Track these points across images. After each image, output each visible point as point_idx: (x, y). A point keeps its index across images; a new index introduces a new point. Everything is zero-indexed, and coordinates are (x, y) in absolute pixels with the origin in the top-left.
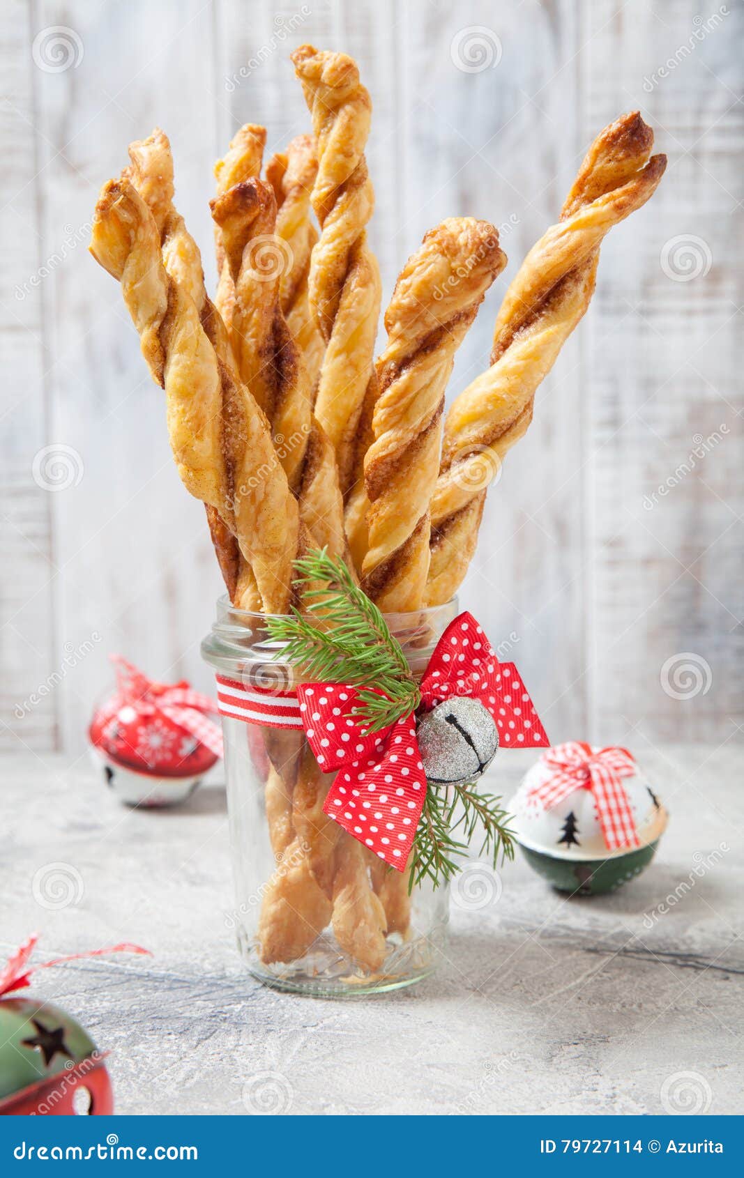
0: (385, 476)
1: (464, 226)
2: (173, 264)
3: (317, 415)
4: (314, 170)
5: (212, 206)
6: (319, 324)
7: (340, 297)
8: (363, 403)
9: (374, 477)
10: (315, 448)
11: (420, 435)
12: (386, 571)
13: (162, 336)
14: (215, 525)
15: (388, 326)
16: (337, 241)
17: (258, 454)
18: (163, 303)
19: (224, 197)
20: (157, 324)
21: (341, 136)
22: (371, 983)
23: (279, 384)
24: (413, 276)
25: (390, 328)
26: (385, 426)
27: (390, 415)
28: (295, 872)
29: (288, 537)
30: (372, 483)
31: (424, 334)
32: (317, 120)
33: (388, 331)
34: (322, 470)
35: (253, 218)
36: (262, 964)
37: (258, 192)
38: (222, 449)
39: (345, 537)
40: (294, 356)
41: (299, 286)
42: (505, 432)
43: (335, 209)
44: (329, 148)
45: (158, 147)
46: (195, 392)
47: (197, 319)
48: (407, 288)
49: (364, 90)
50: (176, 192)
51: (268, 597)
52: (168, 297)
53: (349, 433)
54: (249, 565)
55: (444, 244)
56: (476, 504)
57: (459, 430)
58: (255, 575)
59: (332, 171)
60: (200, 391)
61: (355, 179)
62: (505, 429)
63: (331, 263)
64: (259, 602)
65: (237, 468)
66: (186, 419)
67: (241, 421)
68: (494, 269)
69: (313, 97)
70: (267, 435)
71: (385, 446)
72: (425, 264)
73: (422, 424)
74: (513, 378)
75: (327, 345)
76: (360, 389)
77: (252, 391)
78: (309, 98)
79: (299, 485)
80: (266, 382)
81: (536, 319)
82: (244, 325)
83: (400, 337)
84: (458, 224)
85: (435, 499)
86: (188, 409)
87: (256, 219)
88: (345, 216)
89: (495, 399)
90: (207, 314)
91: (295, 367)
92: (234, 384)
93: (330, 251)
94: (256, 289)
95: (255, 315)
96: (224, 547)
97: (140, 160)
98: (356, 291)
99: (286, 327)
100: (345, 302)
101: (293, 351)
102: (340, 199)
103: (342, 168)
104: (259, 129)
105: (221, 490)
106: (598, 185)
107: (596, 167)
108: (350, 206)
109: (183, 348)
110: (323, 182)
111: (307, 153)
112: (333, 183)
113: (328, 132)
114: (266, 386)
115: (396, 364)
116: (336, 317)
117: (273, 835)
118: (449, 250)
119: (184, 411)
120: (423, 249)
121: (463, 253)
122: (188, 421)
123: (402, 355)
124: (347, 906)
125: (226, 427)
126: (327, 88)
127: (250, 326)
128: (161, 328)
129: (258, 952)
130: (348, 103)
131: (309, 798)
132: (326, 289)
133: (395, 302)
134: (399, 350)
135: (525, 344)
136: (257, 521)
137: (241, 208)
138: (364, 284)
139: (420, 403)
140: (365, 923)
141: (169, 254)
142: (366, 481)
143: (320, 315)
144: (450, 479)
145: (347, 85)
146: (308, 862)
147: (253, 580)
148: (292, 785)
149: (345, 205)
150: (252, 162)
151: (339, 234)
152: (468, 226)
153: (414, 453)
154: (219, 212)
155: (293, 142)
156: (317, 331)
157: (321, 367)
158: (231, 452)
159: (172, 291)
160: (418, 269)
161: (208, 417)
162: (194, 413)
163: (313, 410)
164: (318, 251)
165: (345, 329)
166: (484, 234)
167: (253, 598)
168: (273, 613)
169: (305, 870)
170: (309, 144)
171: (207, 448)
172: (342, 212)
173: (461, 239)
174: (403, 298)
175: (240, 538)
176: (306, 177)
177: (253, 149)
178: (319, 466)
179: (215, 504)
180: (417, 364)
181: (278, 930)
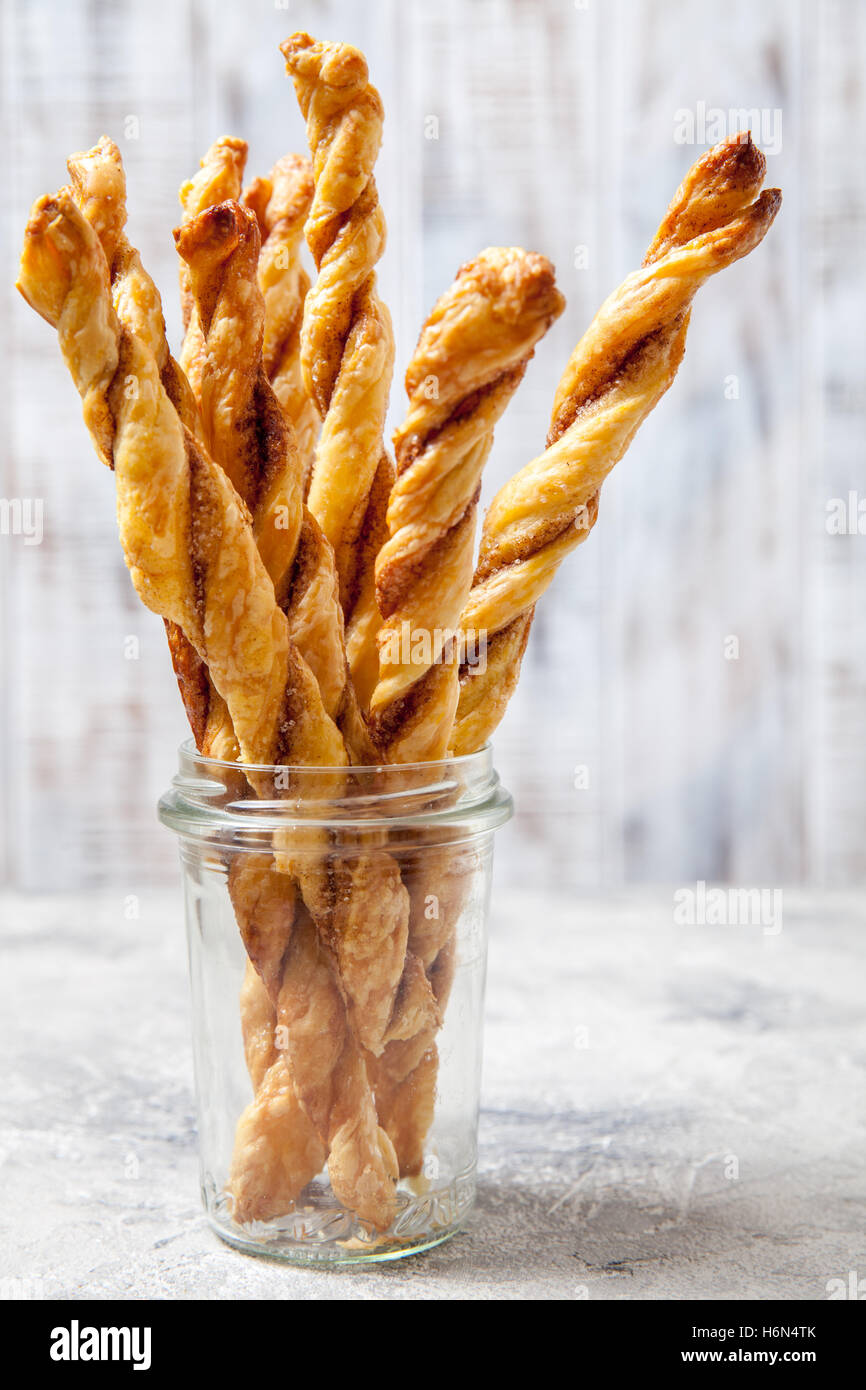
0: (403, 585)
1: (510, 257)
2: (125, 309)
3: (311, 506)
4: (306, 198)
5: (177, 236)
6: (314, 392)
7: (341, 356)
8: (370, 494)
9: (388, 586)
10: (308, 550)
11: (449, 531)
12: (403, 709)
13: (110, 398)
14: (178, 649)
15: (410, 388)
16: (337, 285)
17: (236, 555)
18: (113, 355)
19: (192, 223)
20: (104, 384)
21: (345, 149)
22: (378, 1247)
23: (262, 467)
24: (443, 322)
25: (411, 390)
26: (403, 519)
27: (410, 505)
28: (279, 1102)
29: (274, 664)
30: (385, 593)
31: (456, 397)
32: (314, 129)
33: (410, 395)
34: (318, 578)
35: (229, 251)
36: (233, 1223)
37: (236, 218)
38: (188, 548)
39: (347, 665)
40: (282, 430)
41: (287, 344)
42: (562, 533)
43: (336, 244)
44: (329, 165)
45: (106, 159)
46: (155, 472)
47: (157, 380)
48: (436, 338)
49: (374, 92)
50: (129, 218)
51: (248, 743)
52: (120, 349)
53: (352, 532)
54: (223, 700)
55: (484, 281)
56: (521, 626)
57: (502, 528)
58: (231, 713)
59: (333, 194)
60: (160, 472)
61: (361, 205)
62: (561, 529)
63: (330, 313)
64: (235, 749)
65: (209, 573)
66: (142, 508)
67: (214, 511)
68: (548, 315)
69: (308, 99)
70: (249, 530)
71: (405, 545)
72: (459, 308)
73: (452, 516)
74: (574, 463)
75: (324, 419)
76: (367, 476)
77: (228, 473)
78: (304, 101)
79: (288, 598)
80: (246, 464)
81: (608, 389)
82: (218, 389)
83: (424, 402)
84: (502, 256)
85: (468, 615)
86: (144, 495)
87: (233, 253)
88: (348, 252)
89: (550, 490)
90: (170, 375)
91: (284, 445)
92: (205, 464)
93: (329, 297)
94: (233, 343)
95: (231, 377)
96: (191, 677)
97: (83, 175)
98: (361, 348)
99: (272, 393)
100: (348, 362)
101: (281, 424)
102: (342, 231)
103: (346, 190)
104: (238, 143)
105: (187, 602)
106: (693, 224)
107: (692, 202)
108: (355, 239)
109: (139, 414)
110: (321, 209)
111: (299, 177)
112: (334, 210)
113: (328, 145)
114: (246, 468)
115: (420, 438)
116: (337, 382)
117: (250, 1053)
118: (492, 289)
119: (139, 499)
120: (456, 287)
121: (508, 293)
122: (145, 511)
123: (428, 425)
124: (348, 1146)
125: (193, 520)
126: (327, 87)
127: (224, 392)
128: (110, 389)
129: (230, 1209)
130: (355, 108)
131: (298, 1006)
132: (324, 346)
133: (419, 356)
134: (423, 419)
135: (592, 421)
136: (233, 642)
137: (216, 238)
138: (373, 340)
139: (451, 488)
140: (372, 1169)
141: (120, 296)
142: (377, 591)
143: (315, 379)
144: (488, 591)
145: (353, 85)
146: (296, 1089)
147: (228, 722)
148: (276, 988)
149: (349, 238)
150: (229, 185)
151: (342, 275)
152: (515, 259)
153: (442, 554)
154: (186, 242)
155: (280, 163)
156: (312, 401)
157: (316, 447)
158: (201, 552)
159: (124, 342)
160: (450, 313)
161: (171, 506)
162: (152, 500)
163: (305, 501)
164: (312, 297)
165: (349, 397)
166: (536, 269)
167: (227, 744)
168: (253, 763)
169: (293, 1099)
170: (299, 165)
171: (167, 547)
172: (345, 248)
173: (506, 276)
174: (430, 351)
175: (211, 665)
176: (296, 207)
177: (231, 168)
178: (313, 574)
179: (179, 620)
180: (448, 437)
181: (257, 1178)
